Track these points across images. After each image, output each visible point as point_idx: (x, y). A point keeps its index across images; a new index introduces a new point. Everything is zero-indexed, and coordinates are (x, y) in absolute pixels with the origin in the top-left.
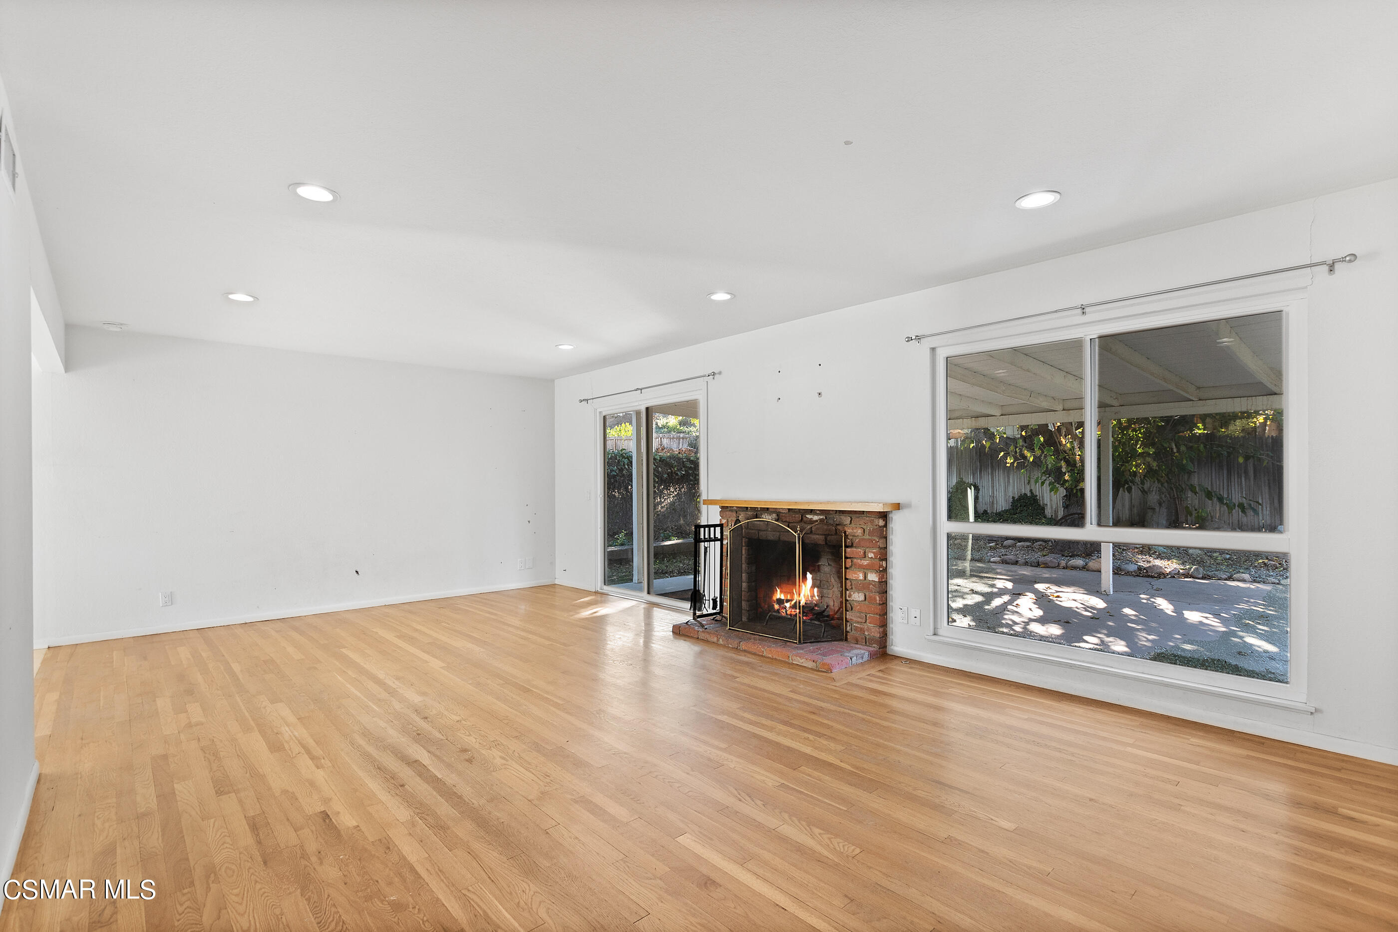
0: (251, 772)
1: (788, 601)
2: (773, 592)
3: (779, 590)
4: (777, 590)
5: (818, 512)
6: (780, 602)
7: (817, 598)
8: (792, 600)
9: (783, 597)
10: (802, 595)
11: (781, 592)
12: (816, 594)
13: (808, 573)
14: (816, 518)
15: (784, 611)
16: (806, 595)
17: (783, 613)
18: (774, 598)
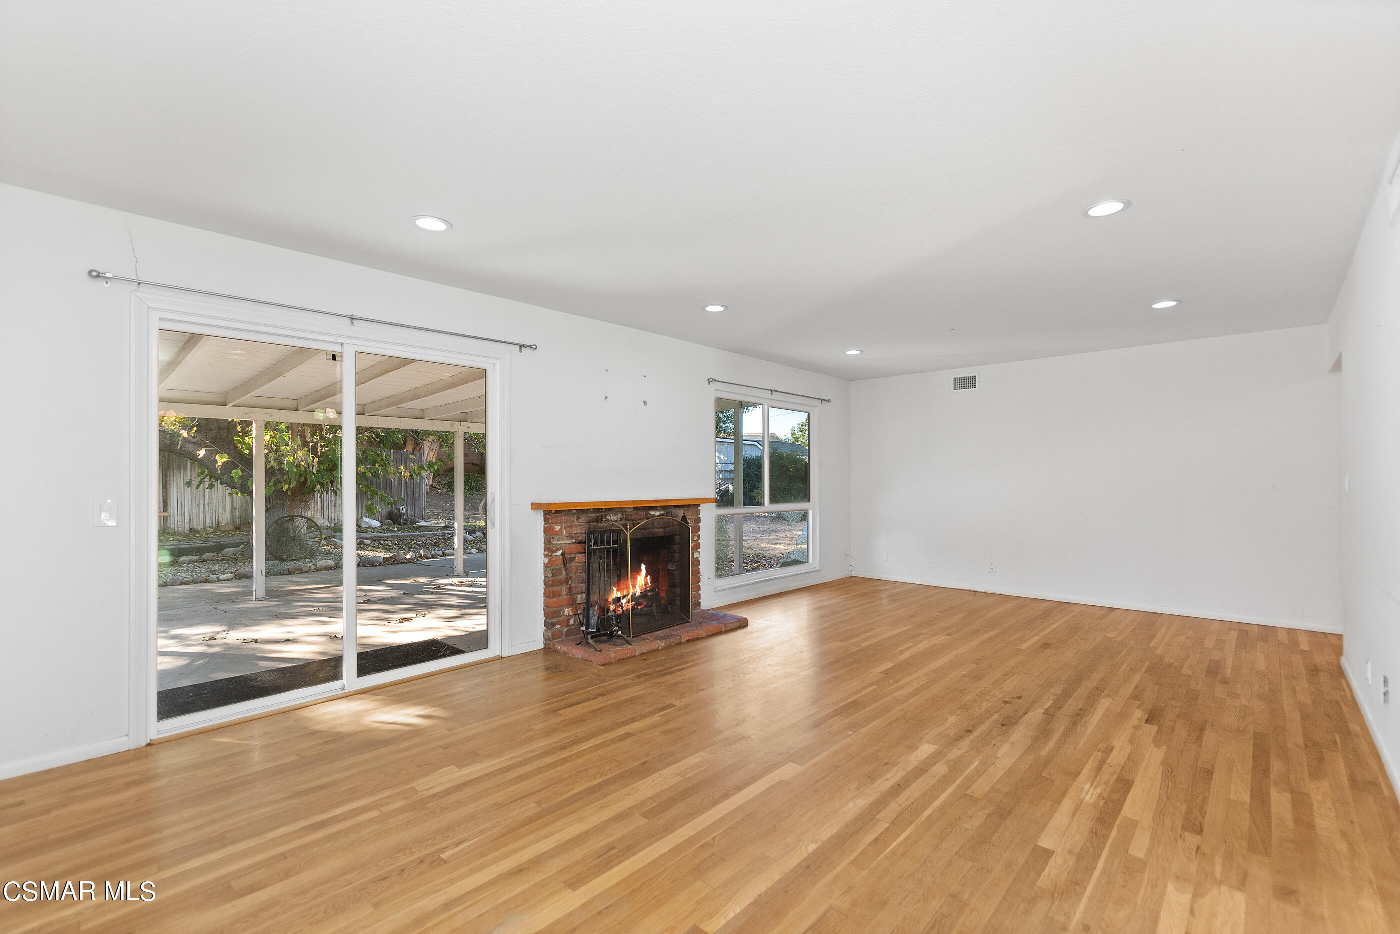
0: (1170, 774)
1: (624, 597)
2: (608, 591)
3: (615, 589)
4: (614, 590)
5: (660, 508)
6: (618, 600)
7: (650, 584)
8: (628, 595)
9: (619, 595)
10: (637, 587)
11: (618, 590)
12: (649, 581)
13: (643, 564)
14: (658, 513)
15: (620, 609)
16: (641, 585)
17: (620, 611)
18: (611, 599)
